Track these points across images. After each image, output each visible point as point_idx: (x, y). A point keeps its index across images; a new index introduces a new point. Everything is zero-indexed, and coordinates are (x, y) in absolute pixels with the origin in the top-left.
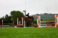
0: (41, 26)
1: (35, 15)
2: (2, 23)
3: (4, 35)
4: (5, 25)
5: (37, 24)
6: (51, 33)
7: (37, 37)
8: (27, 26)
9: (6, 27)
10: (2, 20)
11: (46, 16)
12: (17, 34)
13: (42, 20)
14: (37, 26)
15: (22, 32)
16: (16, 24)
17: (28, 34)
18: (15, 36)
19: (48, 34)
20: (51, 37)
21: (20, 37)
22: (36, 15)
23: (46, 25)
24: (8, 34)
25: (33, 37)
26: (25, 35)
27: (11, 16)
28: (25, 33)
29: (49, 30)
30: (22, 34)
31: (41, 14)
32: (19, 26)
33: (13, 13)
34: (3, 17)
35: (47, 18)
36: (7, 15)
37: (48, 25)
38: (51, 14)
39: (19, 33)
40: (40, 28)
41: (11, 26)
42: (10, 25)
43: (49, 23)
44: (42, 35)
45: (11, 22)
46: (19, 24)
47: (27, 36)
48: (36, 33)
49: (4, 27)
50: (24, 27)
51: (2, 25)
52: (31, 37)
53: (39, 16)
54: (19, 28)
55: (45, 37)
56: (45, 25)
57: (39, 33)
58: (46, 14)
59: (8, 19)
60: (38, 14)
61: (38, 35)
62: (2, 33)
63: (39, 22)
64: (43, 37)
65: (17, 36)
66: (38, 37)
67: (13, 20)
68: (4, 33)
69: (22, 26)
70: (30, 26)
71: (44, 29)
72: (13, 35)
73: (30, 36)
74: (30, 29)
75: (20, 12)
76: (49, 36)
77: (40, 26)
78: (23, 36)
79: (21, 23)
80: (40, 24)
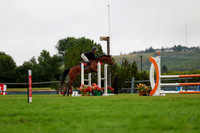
0: (163, 92)
1: (142, 52)
2: (30, 80)
3: (37, 122)
4: (38, 86)
5: (148, 84)
7: (148, 128)
8: (116, 92)
9: (42, 93)
10: (30, 71)
11: (181, 57)
12: (79, 120)
13: (164, 70)
14: (148, 92)
15: (97, 111)
16: (75, 83)
17: (120, 117)
18: (75, 128)
19: (189, 120)
20: (196, 128)
21: (92, 131)
22: (147, 51)
23: (179, 87)
24: (50, 120)
25: (136, 129)
26: (108, 123)
27: (59, 55)
28: (108, 116)
29: (191, 105)
30: (98, 117)
31: (163, 49)
32: (88, 90)
33: (65, 44)
34: (33, 60)
35: (183, 63)
36: (45, 54)
38: (198, 48)
39: (86, 117)
40: (159, 99)
41: (59, 89)
42: (55, 86)
43: (190, 81)
44: (166, 121)
46: (86, 83)
47: (114, 127)
48: (144, 117)
50: (106, 94)
51: (27, 87)
52: (130, 130)
53: (156, 55)
54: (86, 97)
55: (176, 129)
56: (175, 86)
57: (155, 116)
58: (178, 49)
59: (48, 66)
60: (151, 50)
61: (151, 123)
62: (30, 114)
63: (155, 77)
64: (171, 128)
65: (79, 125)
66: (153, 128)
68: (37, 115)
69: (97, 92)
70: (125, 92)
71: (173, 100)
72: (68, 123)
73: (124, 126)
75: (89, 41)
76: (191, 126)
77: (158, 92)
78: (100, 127)
80: (160, 84)
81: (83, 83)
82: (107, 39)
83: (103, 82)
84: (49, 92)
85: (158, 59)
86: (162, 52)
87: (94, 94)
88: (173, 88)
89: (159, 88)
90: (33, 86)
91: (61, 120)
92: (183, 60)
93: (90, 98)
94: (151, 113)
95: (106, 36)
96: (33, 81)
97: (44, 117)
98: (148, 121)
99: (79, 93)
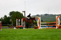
1: (35, 16)
2: (1, 24)
3: (3, 37)
4: (3, 26)
5: (37, 25)
6: (52, 35)
7: (37, 39)
8: (27, 28)
9: (5, 28)
10: (1, 21)
11: (47, 17)
13: (42, 21)
14: (37, 28)
16: (15, 25)
17: (28, 35)
18: (14, 38)
19: (49, 36)
20: (51, 39)
21: (19, 39)
22: (37, 15)
23: (46, 26)
24: (7, 36)
25: (33, 39)
26: (25, 37)
27: (10, 17)
28: (25, 35)
29: (50, 32)
30: (22, 35)
31: (41, 15)
32: (19, 27)
33: (11, 13)
34: (2, 18)
35: (48, 19)
36: (5, 16)
37: (48, 26)
38: (52, 15)
39: (18, 35)
40: (40, 30)
41: (10, 27)
42: (8, 26)
43: (50, 24)
44: (42, 36)
45: (10, 23)
46: (18, 25)
47: (26, 38)
48: (35, 35)
49: (2, 28)
50: (24, 28)
52: (31, 39)
53: (40, 16)
54: (18, 29)
57: (39, 35)
58: (46, 15)
59: (7, 20)
60: (38, 15)
61: (38, 37)
63: (39, 23)
64: (44, 39)
65: (16, 37)
66: (38, 39)
67: (12, 21)
68: (3, 34)
69: (21, 28)
70: (30, 28)
71: (44, 30)
72: (12, 37)
73: (29, 38)
74: (30, 30)
75: (19, 12)
77: (40, 28)
78: (22, 38)
79: (21, 24)
80: (41, 25)
81: (17, 25)
82: (25, 12)
83: (23, 25)
84: (7, 28)
85: (40, 18)
86: (41, 16)
87: (20, 28)
88: (45, 27)
89: (40, 26)
90: (2, 26)
91: (10, 36)
92: (48, 18)
93: (19, 29)
94: (38, 34)
95: (24, 11)
96: (2, 24)
97: (5, 35)
98: (37, 36)
99: (16, 28)
